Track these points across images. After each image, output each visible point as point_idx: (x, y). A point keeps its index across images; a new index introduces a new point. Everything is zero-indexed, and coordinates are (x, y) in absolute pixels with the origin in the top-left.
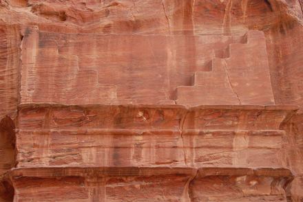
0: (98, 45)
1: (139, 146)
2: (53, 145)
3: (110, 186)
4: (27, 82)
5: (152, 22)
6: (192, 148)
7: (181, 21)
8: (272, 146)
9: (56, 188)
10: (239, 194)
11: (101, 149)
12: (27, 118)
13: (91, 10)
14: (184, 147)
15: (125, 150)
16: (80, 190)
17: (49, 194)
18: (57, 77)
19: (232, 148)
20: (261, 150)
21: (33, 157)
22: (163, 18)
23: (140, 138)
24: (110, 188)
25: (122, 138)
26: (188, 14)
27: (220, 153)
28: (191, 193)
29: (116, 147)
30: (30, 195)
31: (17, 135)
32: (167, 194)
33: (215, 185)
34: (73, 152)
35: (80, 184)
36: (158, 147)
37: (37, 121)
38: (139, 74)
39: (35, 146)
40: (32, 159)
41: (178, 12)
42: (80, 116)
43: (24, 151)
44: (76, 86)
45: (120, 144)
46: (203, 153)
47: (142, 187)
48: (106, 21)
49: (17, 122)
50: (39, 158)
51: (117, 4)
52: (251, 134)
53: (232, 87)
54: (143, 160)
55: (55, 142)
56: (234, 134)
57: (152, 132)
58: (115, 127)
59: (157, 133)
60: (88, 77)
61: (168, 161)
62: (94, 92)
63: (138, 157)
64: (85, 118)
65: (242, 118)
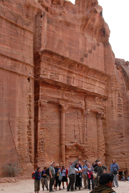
0: (62, 29)
1: (74, 78)
2: (51, 70)
3: (66, 92)
4: (44, 39)
5: (74, 26)
6: (86, 83)
7: (82, 29)
8: (103, 88)
9: (52, 89)
10: (95, 103)
11: (64, 76)
12: (45, 56)
13: (55, 11)
14: (85, 82)
15: (70, 79)
16: (58, 92)
17: (49, 91)
18: (53, 40)
19: (95, 86)
20: (101, 88)
21: (45, 73)
22: (77, 25)
23: (74, 75)
24: (66, 93)
25: (70, 73)
26: (84, 27)
27: (92, 87)
28: (85, 100)
29: (68, 77)
30: (44, 90)
31: (41, 62)
32: (80, 99)
33: (91, 99)
34: (56, 75)
35: (58, 89)
36: (79, 80)
37: (47, 58)
38: (72, 47)
39: (46, 69)
40: (45, 74)
41: (82, 25)
42: (60, 60)
43: (42, 70)
44: (58, 46)
45: (70, 76)
46: (89, 86)
47: (74, 95)
48: (60, 18)
49: (42, 56)
50: (47, 75)
51: (64, 12)
52: (100, 82)
53: (96, 62)
54: (75, 84)
55: (52, 69)
56: (97, 81)
57: (78, 74)
58: (68, 68)
59: (79, 75)
60: (61, 43)
61: (81, 86)
62: (63, 50)
63: (73, 82)
64: (61, 62)
65: (99, 75)
